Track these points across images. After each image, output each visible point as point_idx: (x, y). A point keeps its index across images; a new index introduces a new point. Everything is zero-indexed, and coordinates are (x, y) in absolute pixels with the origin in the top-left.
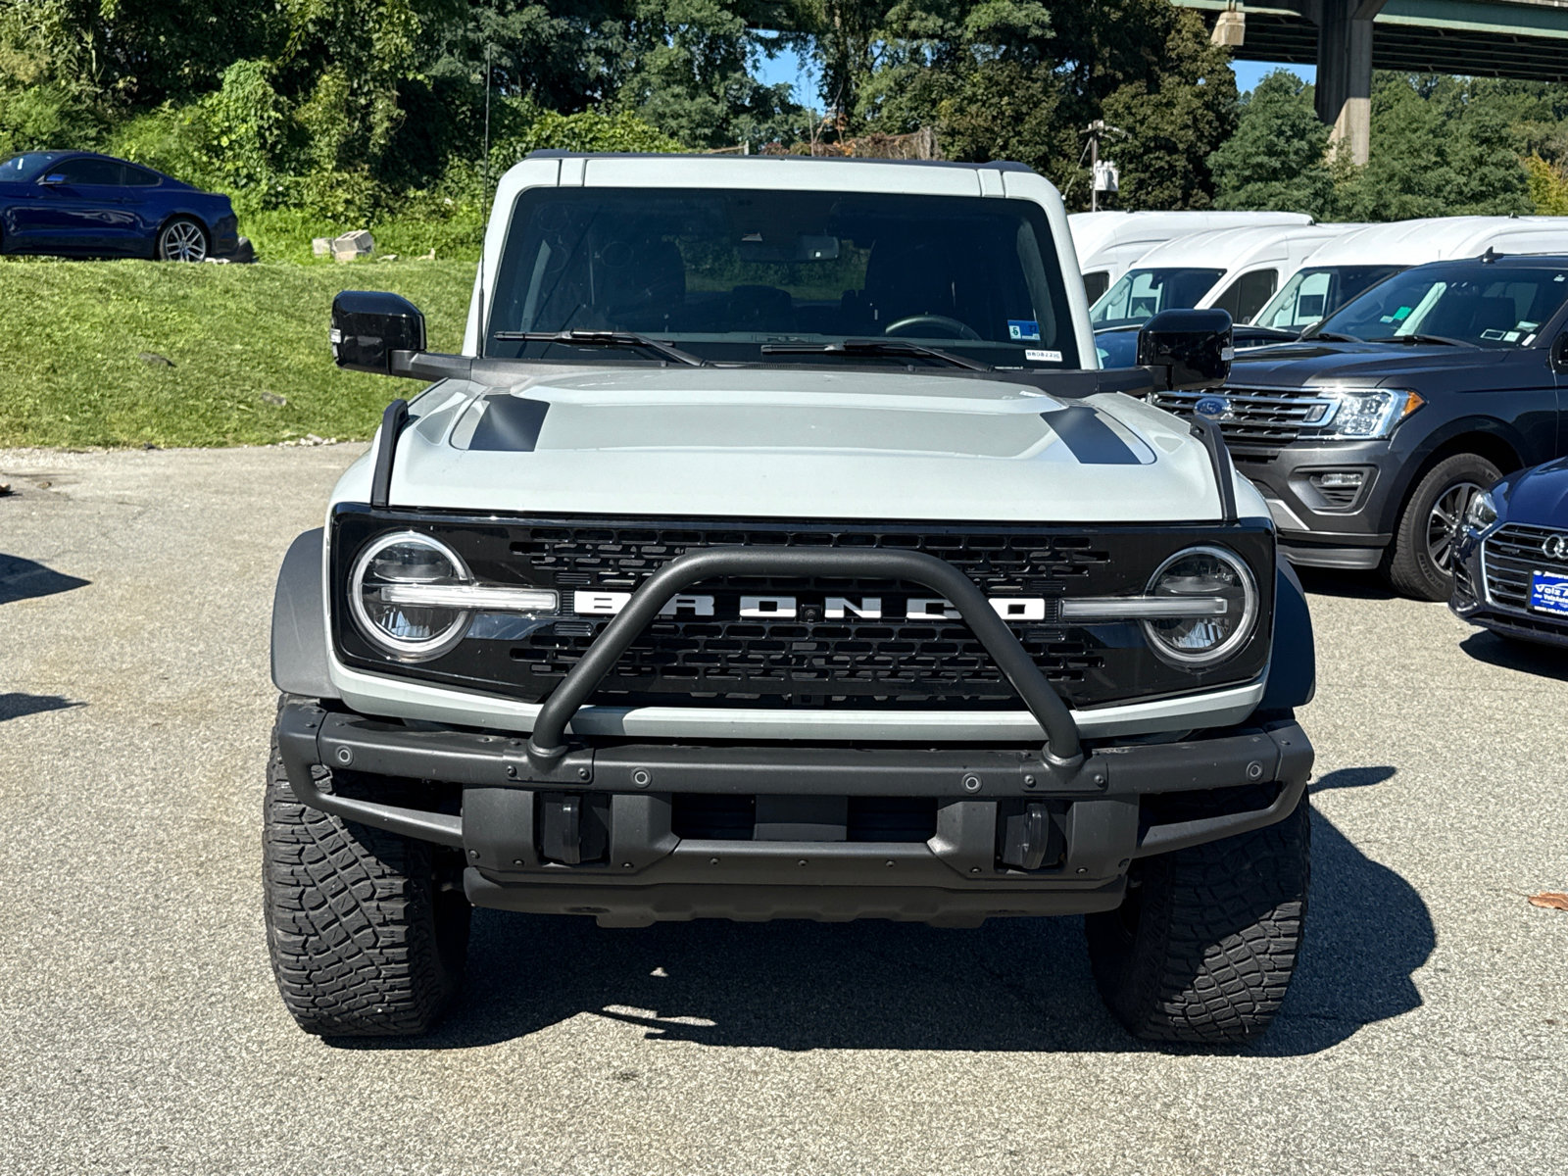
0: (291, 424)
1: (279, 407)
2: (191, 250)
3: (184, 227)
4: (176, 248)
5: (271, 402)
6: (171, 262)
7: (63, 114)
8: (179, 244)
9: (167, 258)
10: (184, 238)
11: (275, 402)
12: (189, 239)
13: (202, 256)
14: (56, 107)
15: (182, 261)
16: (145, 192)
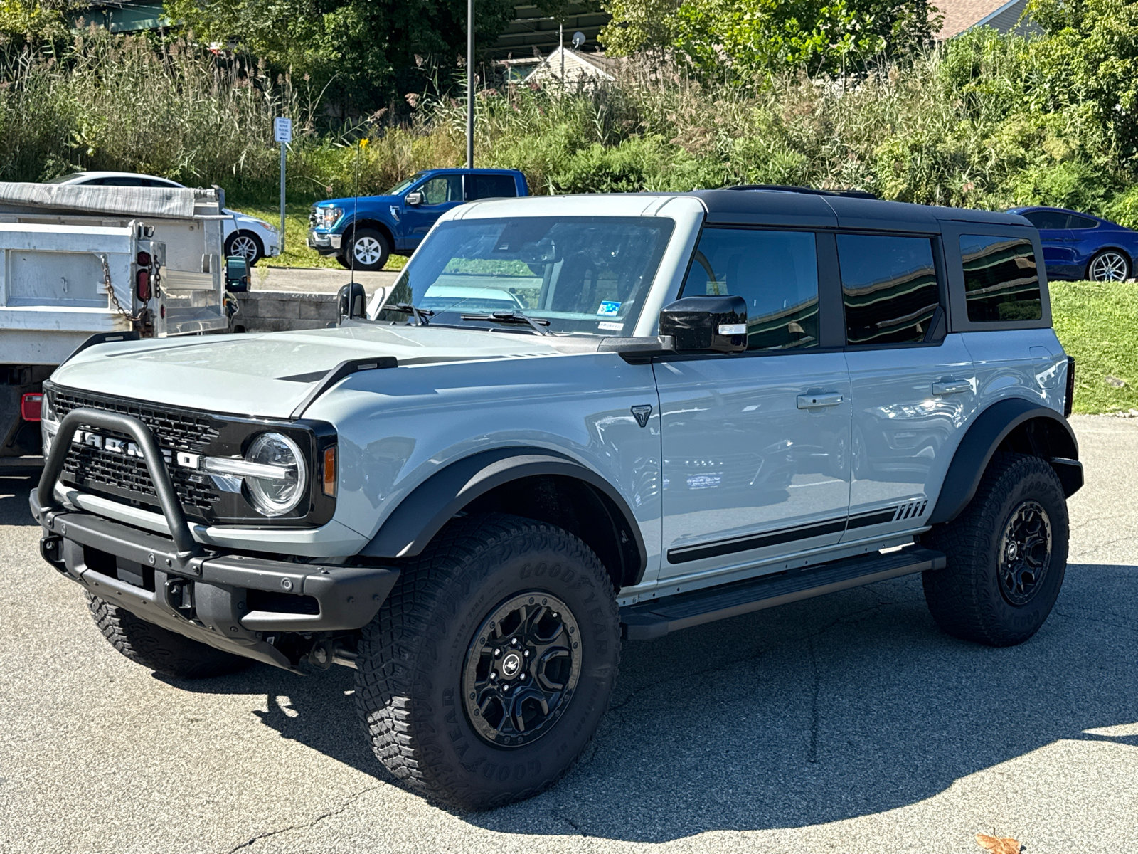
0: (1121, 401)
1: (1117, 388)
2: (1115, 273)
3: (1111, 259)
4: (1103, 272)
5: (1112, 384)
6: (1098, 283)
7: (1083, 180)
8: (1105, 269)
9: (1094, 280)
10: (1110, 265)
11: (1115, 384)
12: (1114, 266)
13: (1123, 278)
14: (1076, 175)
15: (1106, 281)
16: (1083, 233)
